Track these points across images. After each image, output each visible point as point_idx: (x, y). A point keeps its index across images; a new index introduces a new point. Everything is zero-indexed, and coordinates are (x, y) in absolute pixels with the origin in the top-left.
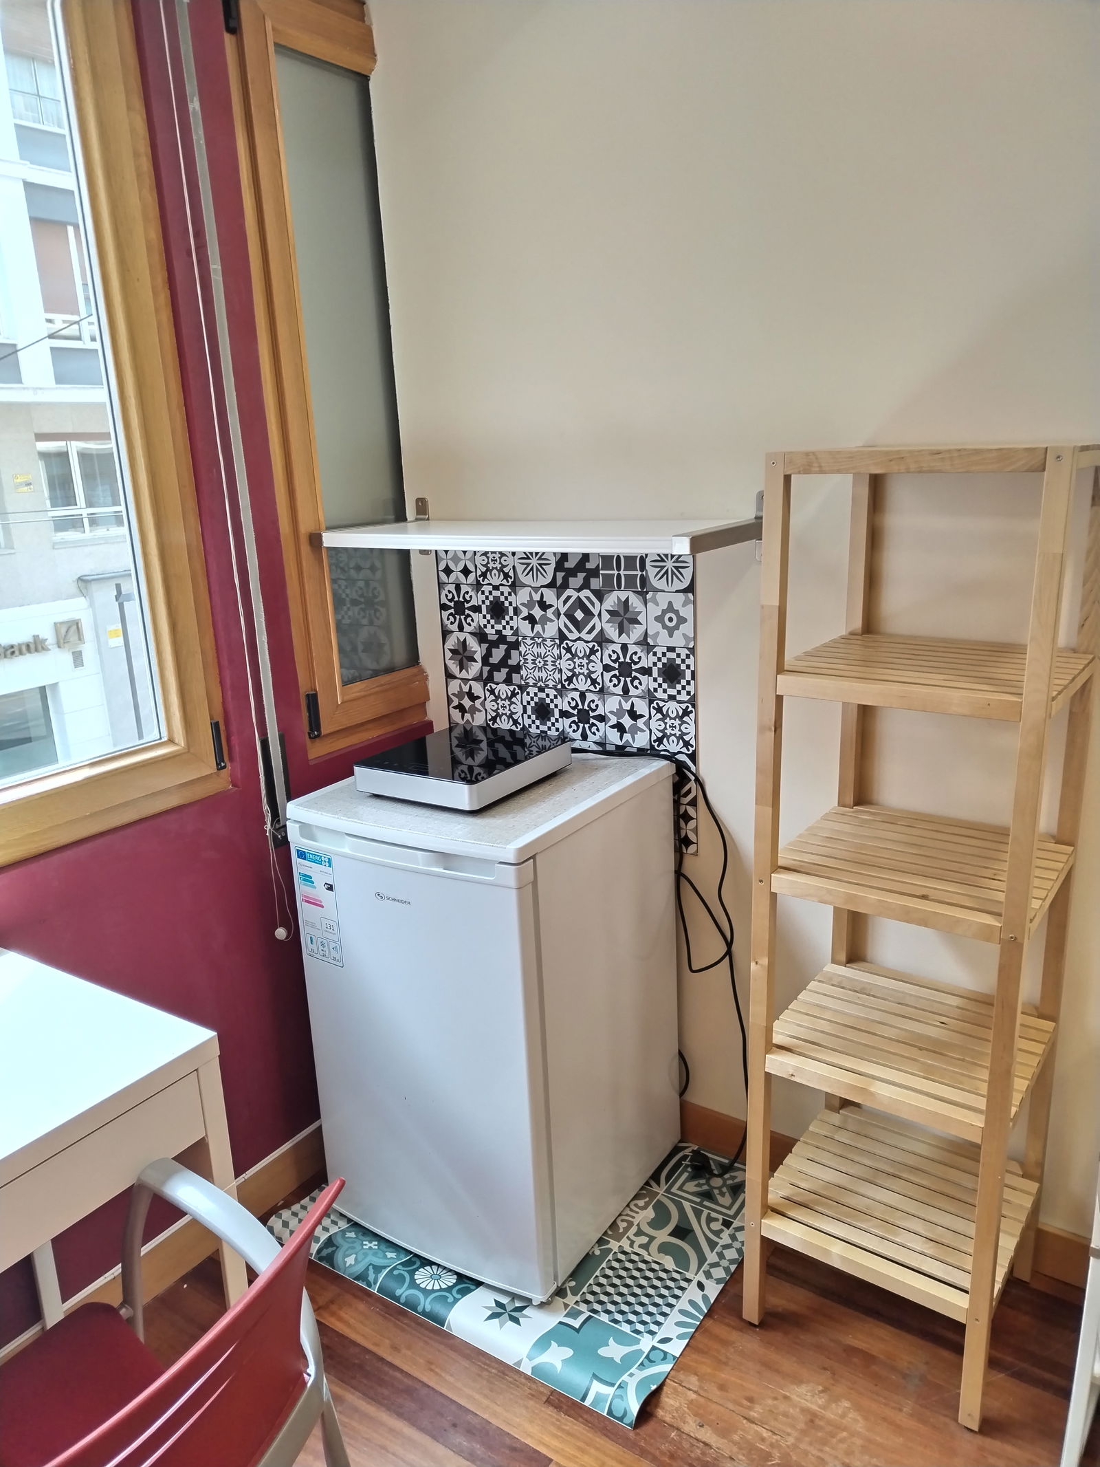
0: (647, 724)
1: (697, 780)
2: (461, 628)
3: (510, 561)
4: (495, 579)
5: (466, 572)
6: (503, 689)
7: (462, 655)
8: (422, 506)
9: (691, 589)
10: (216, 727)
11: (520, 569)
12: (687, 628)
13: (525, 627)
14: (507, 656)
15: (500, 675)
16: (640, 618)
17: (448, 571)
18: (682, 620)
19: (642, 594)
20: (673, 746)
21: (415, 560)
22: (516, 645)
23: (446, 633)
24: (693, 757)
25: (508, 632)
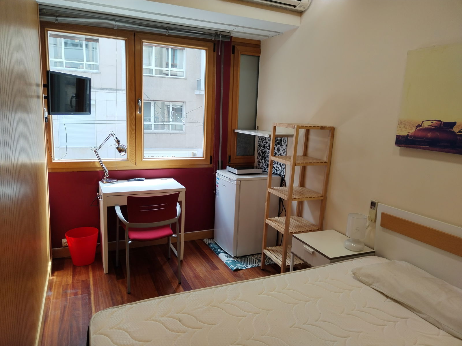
0: (280, 169)
1: (285, 181)
2: (260, 150)
3: (266, 138)
4: (265, 141)
5: (261, 139)
6: (263, 161)
7: (259, 154)
8: (258, 128)
9: (286, 146)
10: (211, 157)
11: (268, 139)
12: (285, 152)
13: (267, 150)
14: (265, 155)
15: (263, 159)
16: (280, 150)
17: (259, 139)
18: (285, 151)
19: (281, 146)
20: (282, 174)
21: (256, 137)
22: (266, 153)
23: (258, 150)
24: (284, 176)
25: (265, 151)
